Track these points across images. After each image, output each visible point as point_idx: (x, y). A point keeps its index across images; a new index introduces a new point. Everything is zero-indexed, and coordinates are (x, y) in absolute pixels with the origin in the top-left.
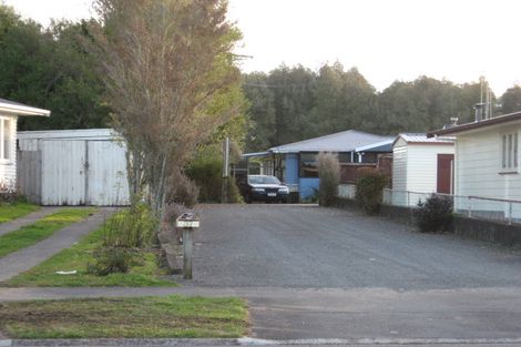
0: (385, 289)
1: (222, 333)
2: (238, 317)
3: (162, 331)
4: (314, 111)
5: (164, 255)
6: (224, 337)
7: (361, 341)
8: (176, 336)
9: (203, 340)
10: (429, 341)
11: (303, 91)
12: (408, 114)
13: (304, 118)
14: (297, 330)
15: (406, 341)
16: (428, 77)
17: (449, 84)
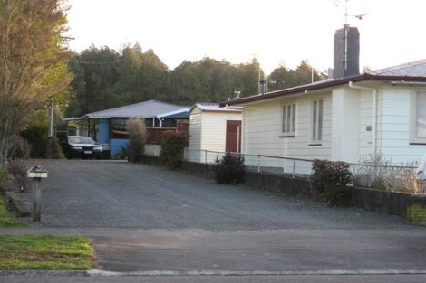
0: (202, 230)
1: (73, 266)
2: (84, 252)
3: (23, 264)
4: (118, 85)
5: (11, 201)
6: (76, 269)
7: (190, 273)
8: (36, 269)
9: (58, 272)
10: (245, 273)
11: (109, 68)
12: (194, 88)
13: (109, 90)
14: (136, 264)
15: (227, 273)
16: (211, 58)
17: (228, 63)
